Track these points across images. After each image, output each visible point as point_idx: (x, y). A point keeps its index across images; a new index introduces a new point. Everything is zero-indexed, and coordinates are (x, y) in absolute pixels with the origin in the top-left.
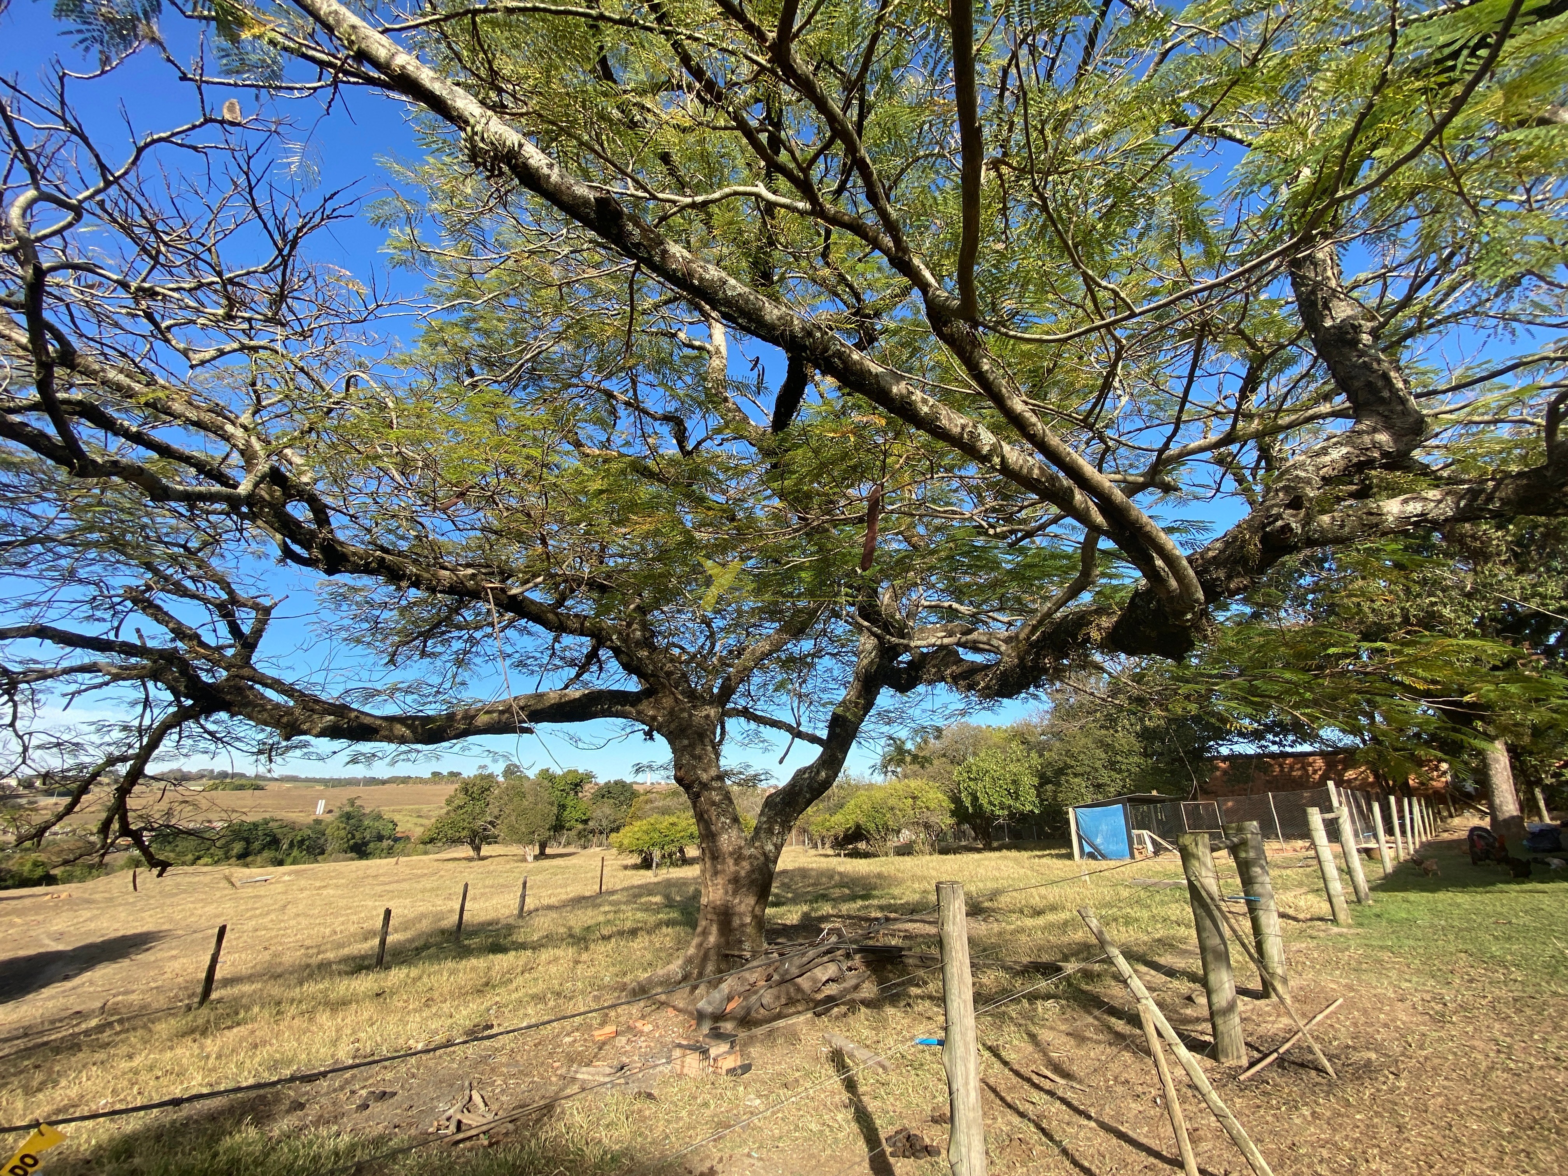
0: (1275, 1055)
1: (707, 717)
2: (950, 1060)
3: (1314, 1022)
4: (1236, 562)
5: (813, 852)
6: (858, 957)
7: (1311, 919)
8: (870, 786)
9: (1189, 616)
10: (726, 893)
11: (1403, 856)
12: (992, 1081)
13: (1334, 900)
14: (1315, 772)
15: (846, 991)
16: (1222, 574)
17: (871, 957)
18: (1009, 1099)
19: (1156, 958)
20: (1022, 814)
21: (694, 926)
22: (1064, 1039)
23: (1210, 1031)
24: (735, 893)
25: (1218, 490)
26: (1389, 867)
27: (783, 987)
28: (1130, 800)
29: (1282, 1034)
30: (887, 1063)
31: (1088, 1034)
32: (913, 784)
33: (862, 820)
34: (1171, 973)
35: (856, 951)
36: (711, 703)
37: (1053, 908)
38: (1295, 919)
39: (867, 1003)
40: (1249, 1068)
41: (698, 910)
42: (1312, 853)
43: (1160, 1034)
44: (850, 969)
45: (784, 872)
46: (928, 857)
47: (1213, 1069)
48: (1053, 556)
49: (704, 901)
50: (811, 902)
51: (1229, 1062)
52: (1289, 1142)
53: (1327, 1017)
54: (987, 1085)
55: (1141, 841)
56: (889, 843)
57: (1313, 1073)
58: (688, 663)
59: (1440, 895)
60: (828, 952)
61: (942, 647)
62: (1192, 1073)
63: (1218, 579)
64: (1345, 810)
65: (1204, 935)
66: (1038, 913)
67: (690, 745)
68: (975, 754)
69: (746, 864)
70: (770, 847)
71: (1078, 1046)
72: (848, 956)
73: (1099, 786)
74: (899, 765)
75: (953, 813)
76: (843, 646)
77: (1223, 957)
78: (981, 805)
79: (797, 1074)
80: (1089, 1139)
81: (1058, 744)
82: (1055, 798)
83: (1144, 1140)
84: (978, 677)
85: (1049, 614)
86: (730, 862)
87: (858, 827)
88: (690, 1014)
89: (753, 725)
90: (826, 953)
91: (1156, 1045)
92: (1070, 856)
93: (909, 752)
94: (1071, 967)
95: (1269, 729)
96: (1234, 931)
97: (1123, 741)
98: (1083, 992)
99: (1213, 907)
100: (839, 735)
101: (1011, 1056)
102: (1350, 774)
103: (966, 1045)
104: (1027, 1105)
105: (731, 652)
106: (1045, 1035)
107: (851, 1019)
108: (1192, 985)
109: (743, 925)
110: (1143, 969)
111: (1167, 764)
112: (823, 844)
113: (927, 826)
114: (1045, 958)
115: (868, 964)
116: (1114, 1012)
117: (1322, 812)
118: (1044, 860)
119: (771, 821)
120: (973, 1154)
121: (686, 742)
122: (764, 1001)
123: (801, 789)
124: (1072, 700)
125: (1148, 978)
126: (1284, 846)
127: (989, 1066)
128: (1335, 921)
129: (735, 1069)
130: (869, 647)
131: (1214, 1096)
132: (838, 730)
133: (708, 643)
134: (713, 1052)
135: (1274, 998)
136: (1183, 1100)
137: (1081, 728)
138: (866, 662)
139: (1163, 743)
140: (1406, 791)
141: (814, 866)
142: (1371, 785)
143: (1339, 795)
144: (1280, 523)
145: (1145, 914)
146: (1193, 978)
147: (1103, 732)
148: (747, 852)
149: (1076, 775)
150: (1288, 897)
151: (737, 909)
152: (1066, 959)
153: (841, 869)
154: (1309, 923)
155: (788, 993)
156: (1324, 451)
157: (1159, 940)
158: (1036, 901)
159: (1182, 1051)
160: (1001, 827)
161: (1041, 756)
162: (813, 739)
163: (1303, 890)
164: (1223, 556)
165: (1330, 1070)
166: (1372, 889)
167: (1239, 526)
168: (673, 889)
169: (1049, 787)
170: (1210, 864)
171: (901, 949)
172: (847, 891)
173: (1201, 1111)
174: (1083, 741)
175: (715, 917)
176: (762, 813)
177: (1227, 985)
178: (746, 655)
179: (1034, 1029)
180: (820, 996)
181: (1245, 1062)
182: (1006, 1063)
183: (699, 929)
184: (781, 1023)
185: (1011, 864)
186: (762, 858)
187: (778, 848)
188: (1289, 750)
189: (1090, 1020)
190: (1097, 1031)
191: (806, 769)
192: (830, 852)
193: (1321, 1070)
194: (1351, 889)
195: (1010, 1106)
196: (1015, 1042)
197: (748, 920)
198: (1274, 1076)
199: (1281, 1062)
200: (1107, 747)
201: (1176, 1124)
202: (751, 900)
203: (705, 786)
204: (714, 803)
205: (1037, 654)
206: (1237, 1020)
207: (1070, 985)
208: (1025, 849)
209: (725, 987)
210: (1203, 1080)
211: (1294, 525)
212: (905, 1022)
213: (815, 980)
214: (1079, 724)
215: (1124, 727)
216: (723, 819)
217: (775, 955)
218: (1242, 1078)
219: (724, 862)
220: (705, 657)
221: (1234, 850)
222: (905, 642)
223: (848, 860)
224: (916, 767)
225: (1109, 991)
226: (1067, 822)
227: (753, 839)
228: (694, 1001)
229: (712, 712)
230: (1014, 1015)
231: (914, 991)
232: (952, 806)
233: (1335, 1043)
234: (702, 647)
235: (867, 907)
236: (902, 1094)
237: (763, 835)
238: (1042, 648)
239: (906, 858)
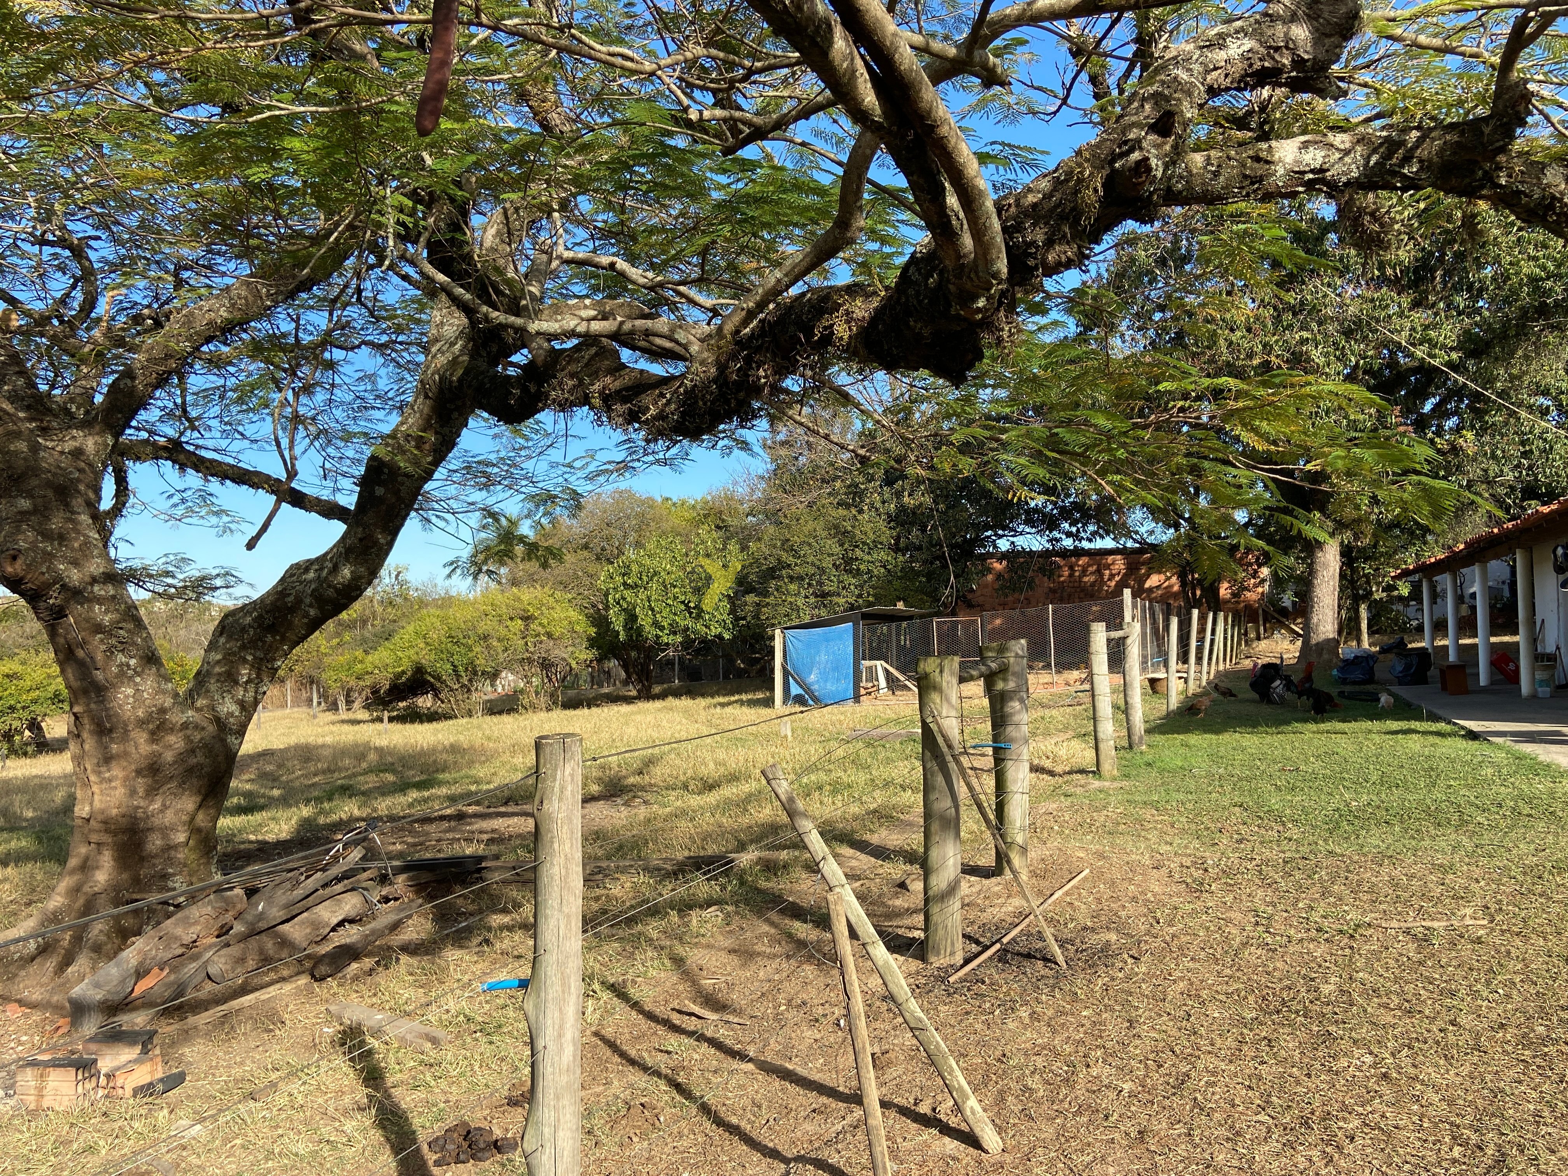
0: (998, 946)
1: (78, 453)
2: (537, 1007)
3: (1050, 901)
4: (1063, 218)
5: (330, 716)
6: (401, 879)
7: (1070, 773)
8: (447, 602)
9: (981, 303)
10: (133, 793)
11: (1193, 688)
12: (609, 1032)
13: (1102, 746)
14: (1112, 576)
15: (378, 934)
16: (1039, 236)
17: (425, 877)
18: (633, 1053)
19: (867, 837)
20: (704, 641)
21: (61, 857)
22: (724, 957)
23: (921, 925)
24: (151, 792)
25: (1064, 102)
26: (1174, 701)
27: (253, 943)
28: (865, 616)
29: (1009, 920)
30: (440, 1033)
31: (759, 948)
32: (527, 595)
33: (427, 658)
34: (881, 853)
35: (399, 871)
36: (86, 424)
37: (733, 778)
38: (1051, 773)
39: (412, 949)
40: (962, 966)
41: (71, 830)
42: (1087, 686)
43: (853, 934)
44: (386, 900)
45: (265, 755)
46: (543, 715)
47: (918, 973)
48: (798, 187)
49: (82, 810)
50: (319, 800)
51: (938, 961)
52: (998, 1053)
53: (1067, 894)
54: (603, 1039)
55: (872, 675)
56: (474, 696)
57: (1040, 964)
58: (25, 333)
59: (1226, 737)
60: (345, 876)
61: (589, 339)
62: (888, 978)
63: (1033, 243)
64: (1137, 626)
65: (933, 797)
66: (709, 786)
67: (35, 511)
68: (638, 545)
69: (175, 742)
70: (228, 707)
71: (743, 965)
72: (383, 879)
73: (824, 595)
74: (502, 563)
75: (593, 643)
76: (399, 330)
77: (952, 824)
78: (640, 629)
79: (274, 1076)
80: (741, 1087)
81: (771, 529)
82: (757, 616)
83: (816, 1077)
84: (646, 399)
85: (776, 292)
86: (141, 738)
87: (419, 670)
88: (57, 1008)
89: (193, 479)
90: (338, 879)
91: (846, 947)
92: (768, 702)
93: (522, 539)
94: (746, 859)
95: (1066, 513)
96: (970, 788)
97: (868, 527)
98: (759, 891)
99: (949, 758)
100: (381, 500)
101: (641, 992)
102: (1154, 580)
103: (565, 985)
104: (660, 1056)
105: (137, 319)
106: (695, 957)
107: (381, 978)
108: (908, 867)
109: (169, 848)
110: (846, 851)
111: (925, 562)
112: (349, 702)
113: (546, 665)
114: (712, 849)
115: (420, 888)
116: (797, 912)
117: (1108, 629)
118: (729, 710)
119: (232, 661)
120: (561, 1134)
121: (24, 504)
122: (212, 970)
123: (299, 601)
124: (802, 460)
125: (854, 863)
126: (1056, 678)
127: (608, 1012)
128: (1097, 773)
129: (151, 1085)
130: (449, 331)
131: (913, 1006)
132: (379, 491)
133: (78, 295)
134: (105, 1064)
135: (1008, 875)
136: (872, 1016)
137: (810, 506)
138: (442, 360)
139: (923, 530)
140: (1213, 603)
141: (329, 740)
142: (1175, 595)
143: (1134, 606)
144: (1136, 156)
145: (862, 777)
146: (910, 857)
147: (842, 512)
148: (177, 717)
149: (792, 579)
150: (1046, 745)
151: (156, 821)
152: (742, 847)
153: (382, 742)
154: (1067, 778)
155: (261, 951)
156: (1219, 42)
157: (875, 811)
158: (710, 770)
159: (880, 951)
160: (670, 663)
161: (744, 548)
162: (330, 511)
163: (1068, 736)
164: (1047, 206)
165: (1060, 959)
166: (1148, 731)
167: (1079, 153)
168: (17, 799)
169: (751, 598)
170: (954, 699)
171: (480, 859)
172: (390, 778)
173: (895, 1028)
174: (811, 525)
175: (107, 838)
176: (212, 646)
177: (951, 862)
178: (172, 326)
179: (680, 950)
180: (325, 949)
181: (959, 959)
182: (636, 1006)
183: (73, 862)
184: (247, 1000)
185: (677, 717)
186: (211, 729)
187: (248, 709)
188: (1086, 545)
189: (766, 928)
190: (773, 941)
191: (310, 563)
192: (364, 715)
193: (1048, 960)
194: (1124, 732)
195: (632, 1062)
196: (652, 973)
197: (181, 837)
198: (993, 973)
199: (1003, 956)
200: (841, 534)
201: (859, 1045)
202: (188, 803)
203: (76, 594)
204: (98, 628)
205: (748, 360)
206: (958, 905)
207: (742, 883)
208: (703, 695)
209: (131, 955)
210: (901, 986)
211: (1153, 162)
212: (478, 969)
213: (316, 925)
214: (809, 498)
215: (872, 505)
216: (121, 658)
217: (238, 891)
218: (951, 979)
219: (125, 736)
220: (71, 325)
221: (990, 679)
222: (519, 321)
223: (397, 727)
224: (533, 566)
225: (796, 887)
226: (771, 652)
227: (191, 694)
228: (65, 986)
229: (91, 443)
230: (654, 935)
231: (497, 920)
232: (592, 631)
233: (1071, 926)
234: (63, 301)
235: (426, 800)
236: (462, 1074)
237: (213, 686)
238: (758, 350)
239: (505, 718)
